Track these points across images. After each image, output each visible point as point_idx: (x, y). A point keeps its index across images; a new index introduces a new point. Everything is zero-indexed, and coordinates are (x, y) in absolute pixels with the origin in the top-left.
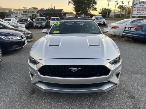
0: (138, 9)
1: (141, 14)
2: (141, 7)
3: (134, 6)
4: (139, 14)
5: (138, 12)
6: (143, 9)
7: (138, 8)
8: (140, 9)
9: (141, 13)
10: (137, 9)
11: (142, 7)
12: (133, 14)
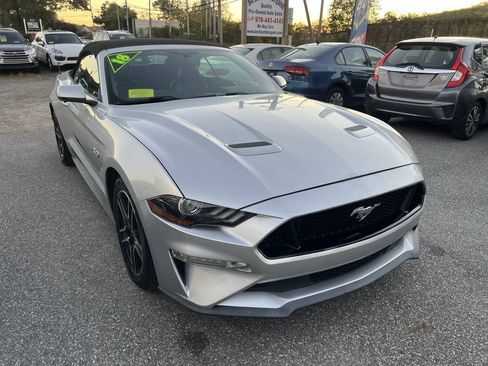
0: (258, 15)
1: (267, 32)
2: (264, 10)
3: (249, 7)
4: (262, 32)
5: (258, 26)
6: (270, 16)
7: (257, 12)
8: (264, 17)
9: (268, 30)
10: (255, 15)
11: (267, 10)
12: (248, 29)
